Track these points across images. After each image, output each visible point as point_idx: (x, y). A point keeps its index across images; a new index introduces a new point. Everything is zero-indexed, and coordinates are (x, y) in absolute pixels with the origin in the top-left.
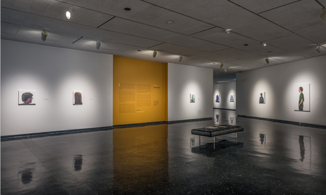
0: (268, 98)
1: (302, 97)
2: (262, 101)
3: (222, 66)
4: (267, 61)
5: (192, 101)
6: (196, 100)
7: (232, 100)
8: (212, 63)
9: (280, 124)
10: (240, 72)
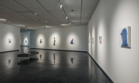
0: (43, 41)
1: (55, 41)
2: (41, 42)
3: (26, 27)
4: (45, 27)
5: (10, 42)
6: (12, 42)
7: (26, 42)
8: (21, 25)
9: (47, 51)
10: (32, 30)
